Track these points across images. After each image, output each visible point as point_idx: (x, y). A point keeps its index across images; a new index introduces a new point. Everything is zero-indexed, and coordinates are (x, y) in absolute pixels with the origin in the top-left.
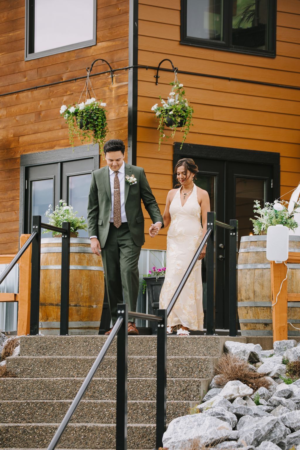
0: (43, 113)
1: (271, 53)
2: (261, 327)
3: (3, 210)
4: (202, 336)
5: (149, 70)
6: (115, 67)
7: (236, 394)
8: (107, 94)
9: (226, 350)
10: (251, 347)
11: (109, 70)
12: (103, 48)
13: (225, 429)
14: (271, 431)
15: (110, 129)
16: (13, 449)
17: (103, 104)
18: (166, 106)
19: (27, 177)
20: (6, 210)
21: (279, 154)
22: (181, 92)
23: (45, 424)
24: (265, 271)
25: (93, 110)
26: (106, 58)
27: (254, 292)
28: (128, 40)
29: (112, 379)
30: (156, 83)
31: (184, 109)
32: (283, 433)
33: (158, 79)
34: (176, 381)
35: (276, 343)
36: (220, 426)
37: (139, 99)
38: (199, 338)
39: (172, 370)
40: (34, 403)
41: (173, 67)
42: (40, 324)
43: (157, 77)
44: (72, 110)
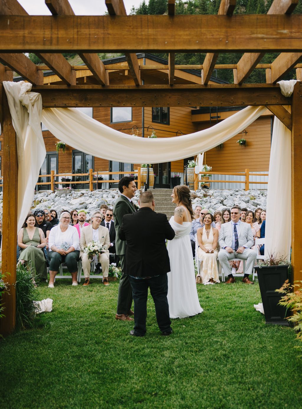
1: (168, 124)
5: (146, 128)
7: (198, 200)
8: (136, 133)
11: (136, 128)
12: (134, 122)
24: (193, 175)
26: (135, 125)
28: (141, 121)
37: (144, 135)
41: (151, 127)
43: (148, 130)
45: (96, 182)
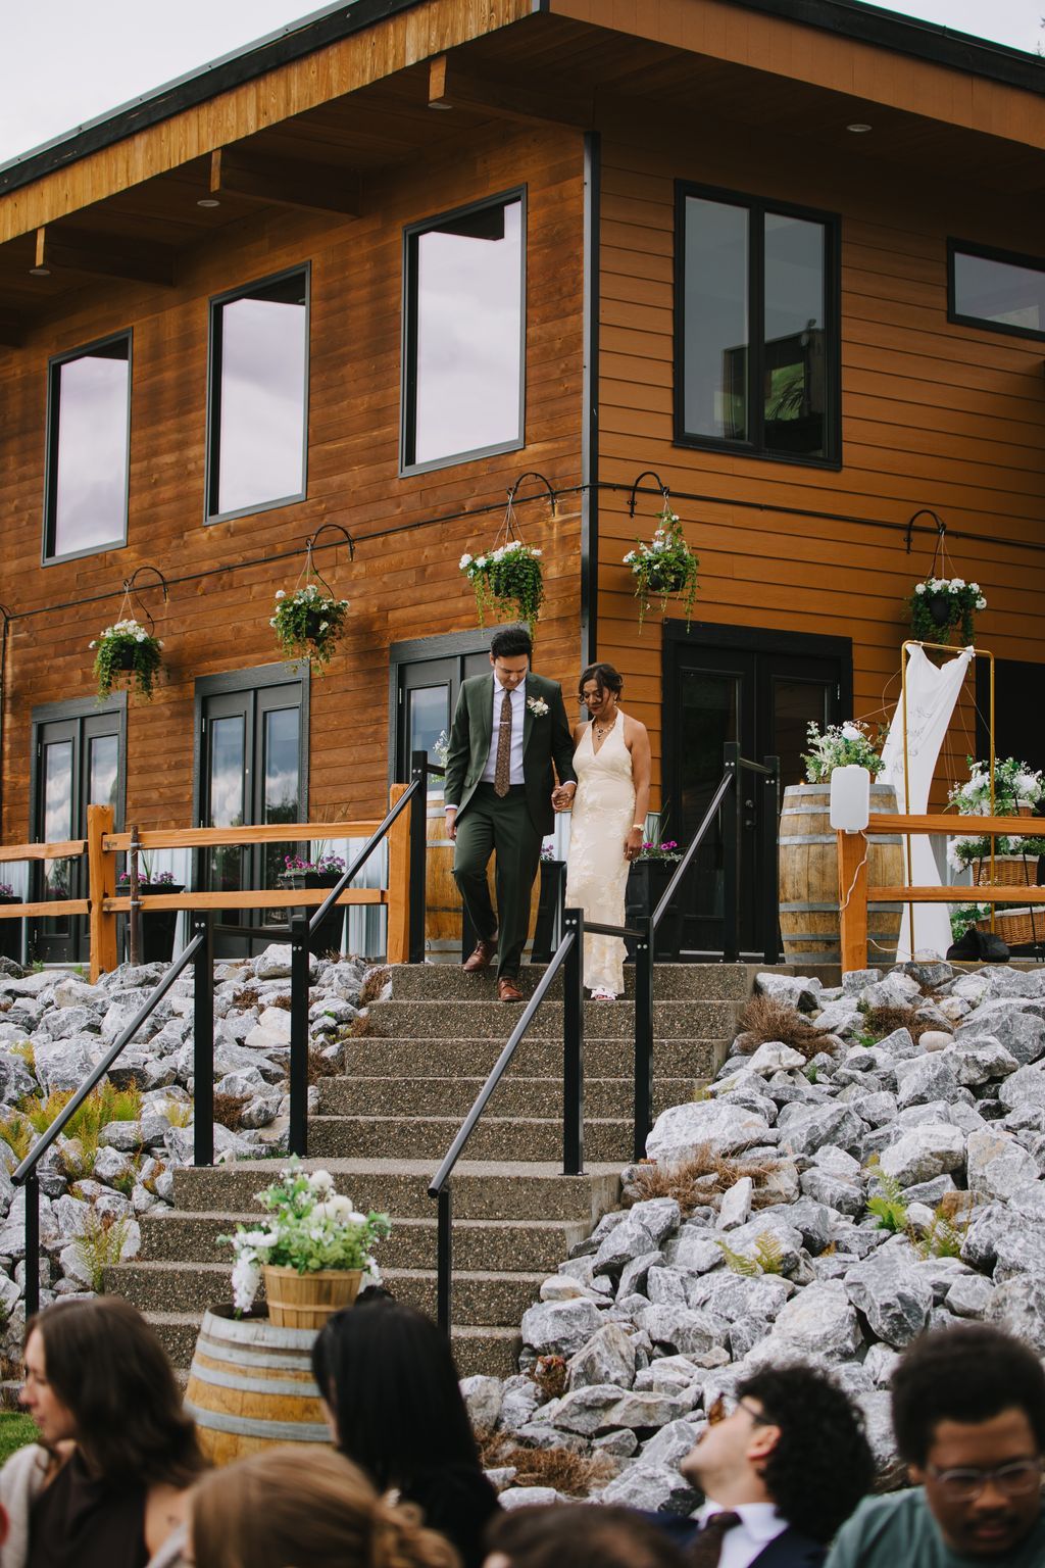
0: (430, 570)
1: (834, 463)
2: (821, 947)
3: (360, 742)
4: (716, 965)
5: (618, 492)
6: (559, 486)
7: (776, 1066)
8: (544, 533)
9: (758, 989)
10: (803, 984)
11: (548, 491)
12: (536, 454)
13: (757, 1126)
14: (836, 1129)
15: (548, 596)
16: (385, 1159)
17: (536, 552)
18: (648, 554)
19: (401, 682)
20: (364, 741)
21: (851, 639)
22: (676, 530)
23: (438, 1119)
24: (827, 848)
25: (517, 563)
26: (542, 470)
27: (809, 885)
28: (580, 439)
29: (555, 1040)
30: (631, 514)
31: (681, 559)
32: (858, 1131)
33: (635, 507)
34: (670, 1043)
35: (846, 976)
36: (746, 1121)
37: (601, 542)
38: (710, 968)
39: (662, 1024)
40: (418, 1081)
41: (661, 485)
42: (427, 944)
43: (632, 503)
44: (481, 562)
45: (124, 903)
